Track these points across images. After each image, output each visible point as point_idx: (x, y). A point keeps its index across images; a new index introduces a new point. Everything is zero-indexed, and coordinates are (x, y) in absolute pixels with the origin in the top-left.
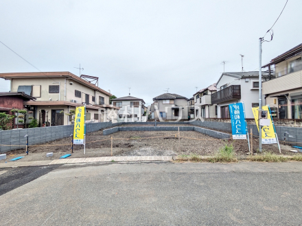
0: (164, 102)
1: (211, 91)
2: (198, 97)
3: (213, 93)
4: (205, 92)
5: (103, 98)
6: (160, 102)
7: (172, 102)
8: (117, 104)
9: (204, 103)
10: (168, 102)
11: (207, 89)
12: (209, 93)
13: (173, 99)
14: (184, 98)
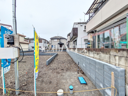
13: (58, 39)
14: (65, 39)
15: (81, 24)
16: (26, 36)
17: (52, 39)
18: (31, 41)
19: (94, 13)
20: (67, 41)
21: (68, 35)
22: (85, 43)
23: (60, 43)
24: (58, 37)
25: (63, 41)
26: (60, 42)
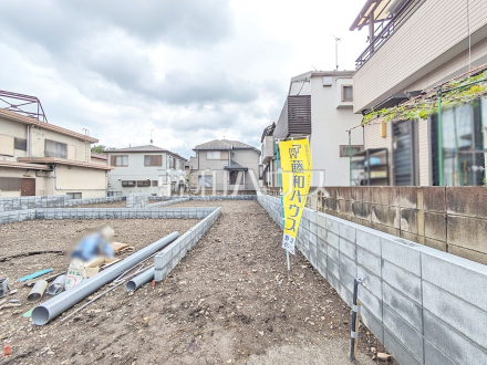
0: (210, 156)
5: (64, 146)
6: (203, 156)
10: (217, 155)
13: (226, 150)
14: (252, 149)
15: (328, 80)
16: (97, 141)
17: (200, 151)
18: (119, 159)
19: (393, 19)
20: (261, 159)
21: (266, 131)
22: (351, 163)
23: (234, 166)
24: (227, 141)
25: (243, 160)
26: (233, 162)
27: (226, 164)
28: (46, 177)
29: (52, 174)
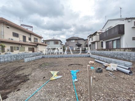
0: (72, 41)
1: (99, 33)
2: (90, 37)
3: (100, 34)
4: (95, 34)
5: (37, 39)
6: (70, 41)
7: (76, 41)
8: (47, 43)
9: (94, 40)
10: (74, 41)
11: (96, 32)
12: (98, 34)
15: (129, 20)
16: (43, 38)
26: (78, 43)
27: (76, 43)
28: (36, 48)
29: (37, 47)
